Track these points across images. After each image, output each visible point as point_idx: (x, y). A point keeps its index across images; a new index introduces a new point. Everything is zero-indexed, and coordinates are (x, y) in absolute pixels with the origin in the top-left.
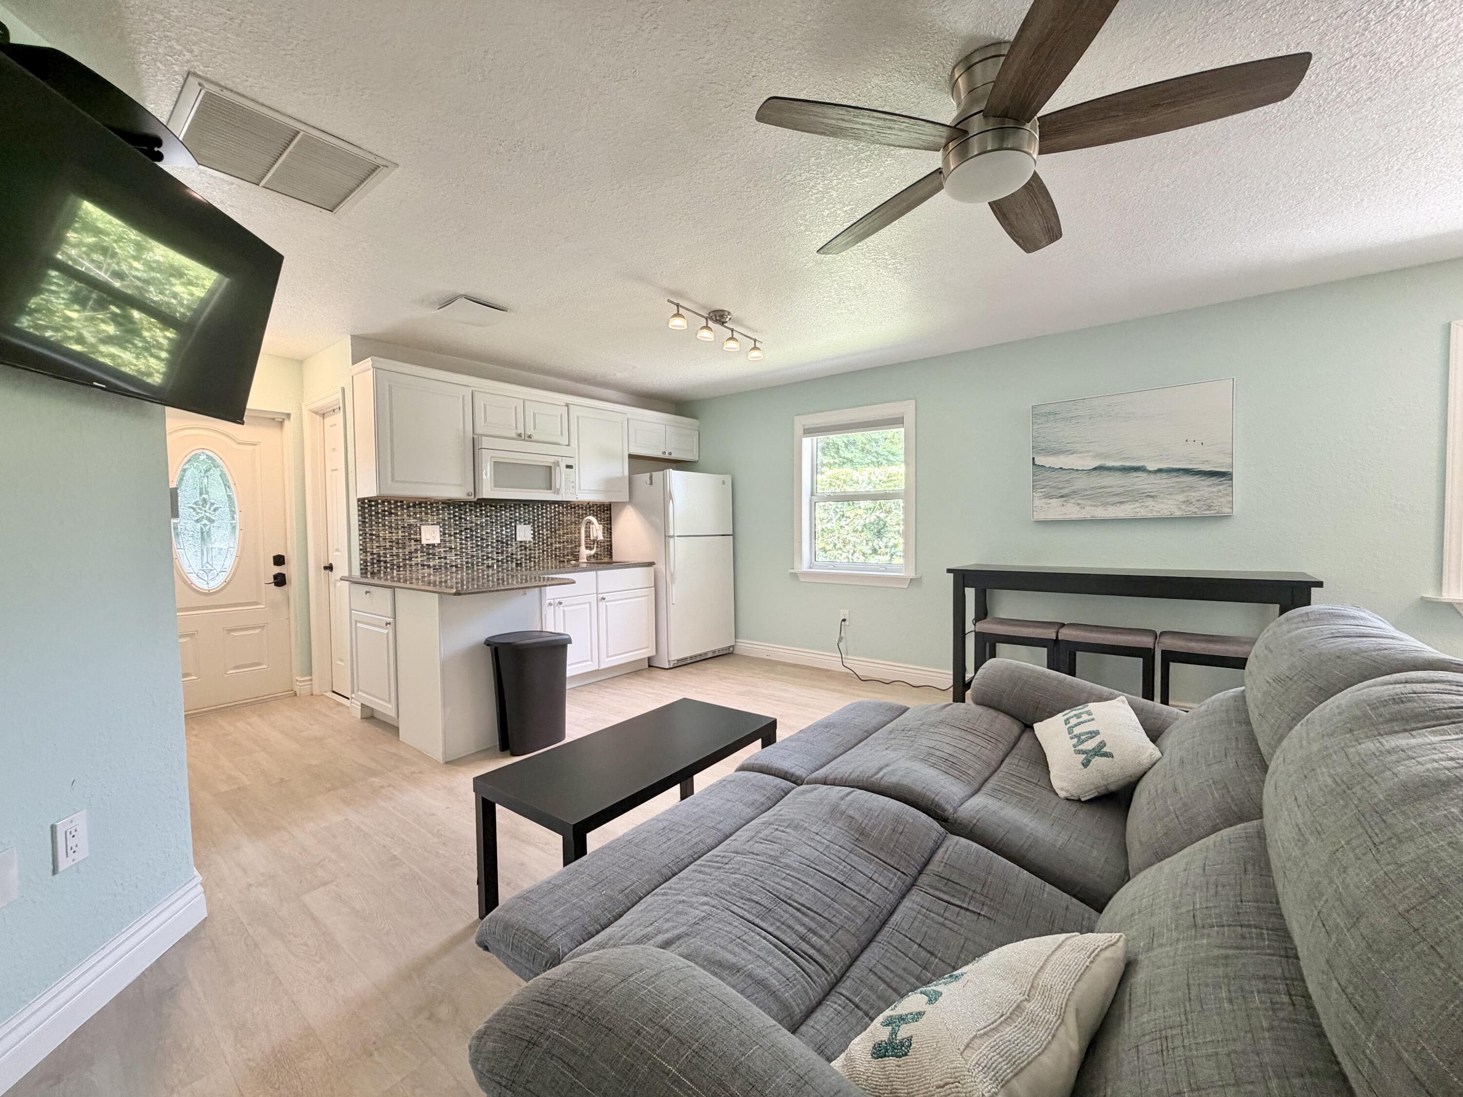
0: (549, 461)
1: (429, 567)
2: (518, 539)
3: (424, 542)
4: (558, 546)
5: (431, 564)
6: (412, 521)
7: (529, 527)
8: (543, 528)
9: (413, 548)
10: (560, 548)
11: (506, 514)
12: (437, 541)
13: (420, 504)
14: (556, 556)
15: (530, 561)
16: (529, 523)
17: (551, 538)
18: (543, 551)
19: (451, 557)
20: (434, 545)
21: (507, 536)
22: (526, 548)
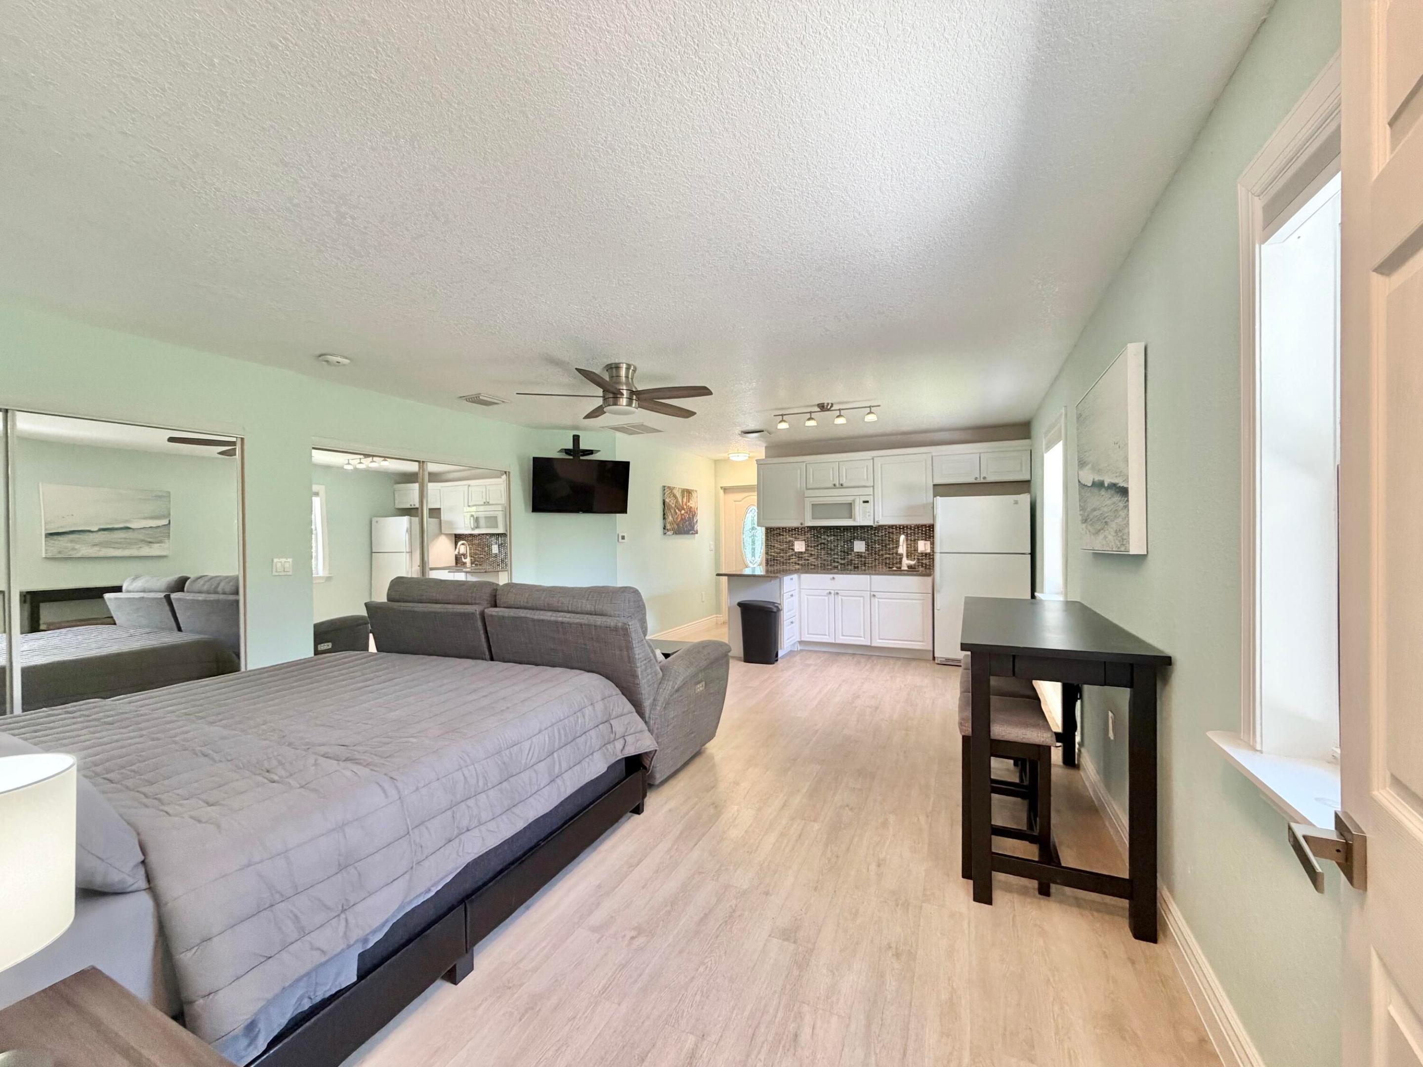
0: (849, 499)
1: (798, 564)
2: (856, 550)
3: (796, 550)
4: (888, 556)
5: (800, 562)
6: (791, 539)
7: (864, 542)
8: (875, 543)
9: (791, 553)
10: (889, 558)
11: (848, 535)
12: (803, 550)
13: (795, 529)
14: (886, 563)
15: (865, 566)
16: (864, 540)
17: (882, 550)
18: (875, 559)
19: (812, 559)
20: (802, 552)
21: (848, 549)
22: (861, 556)
